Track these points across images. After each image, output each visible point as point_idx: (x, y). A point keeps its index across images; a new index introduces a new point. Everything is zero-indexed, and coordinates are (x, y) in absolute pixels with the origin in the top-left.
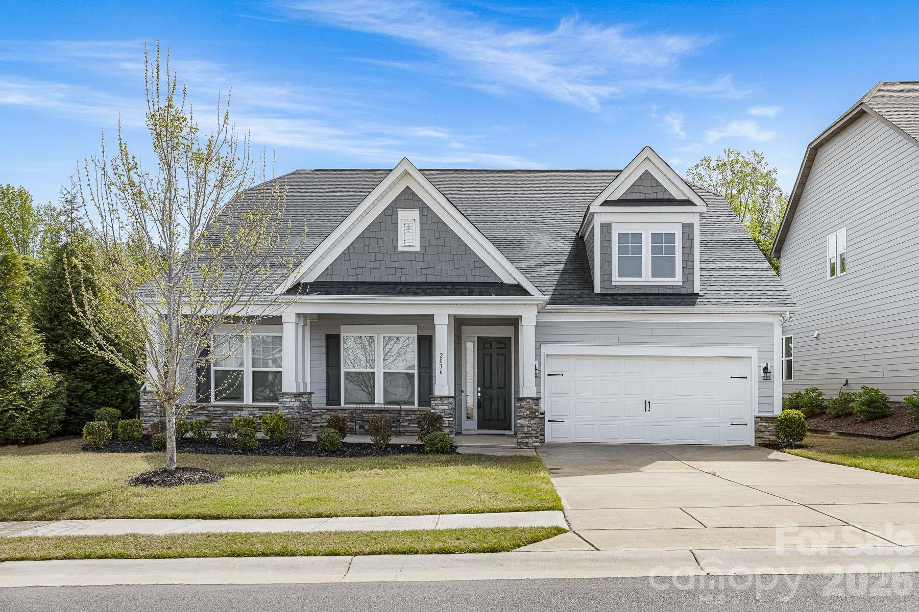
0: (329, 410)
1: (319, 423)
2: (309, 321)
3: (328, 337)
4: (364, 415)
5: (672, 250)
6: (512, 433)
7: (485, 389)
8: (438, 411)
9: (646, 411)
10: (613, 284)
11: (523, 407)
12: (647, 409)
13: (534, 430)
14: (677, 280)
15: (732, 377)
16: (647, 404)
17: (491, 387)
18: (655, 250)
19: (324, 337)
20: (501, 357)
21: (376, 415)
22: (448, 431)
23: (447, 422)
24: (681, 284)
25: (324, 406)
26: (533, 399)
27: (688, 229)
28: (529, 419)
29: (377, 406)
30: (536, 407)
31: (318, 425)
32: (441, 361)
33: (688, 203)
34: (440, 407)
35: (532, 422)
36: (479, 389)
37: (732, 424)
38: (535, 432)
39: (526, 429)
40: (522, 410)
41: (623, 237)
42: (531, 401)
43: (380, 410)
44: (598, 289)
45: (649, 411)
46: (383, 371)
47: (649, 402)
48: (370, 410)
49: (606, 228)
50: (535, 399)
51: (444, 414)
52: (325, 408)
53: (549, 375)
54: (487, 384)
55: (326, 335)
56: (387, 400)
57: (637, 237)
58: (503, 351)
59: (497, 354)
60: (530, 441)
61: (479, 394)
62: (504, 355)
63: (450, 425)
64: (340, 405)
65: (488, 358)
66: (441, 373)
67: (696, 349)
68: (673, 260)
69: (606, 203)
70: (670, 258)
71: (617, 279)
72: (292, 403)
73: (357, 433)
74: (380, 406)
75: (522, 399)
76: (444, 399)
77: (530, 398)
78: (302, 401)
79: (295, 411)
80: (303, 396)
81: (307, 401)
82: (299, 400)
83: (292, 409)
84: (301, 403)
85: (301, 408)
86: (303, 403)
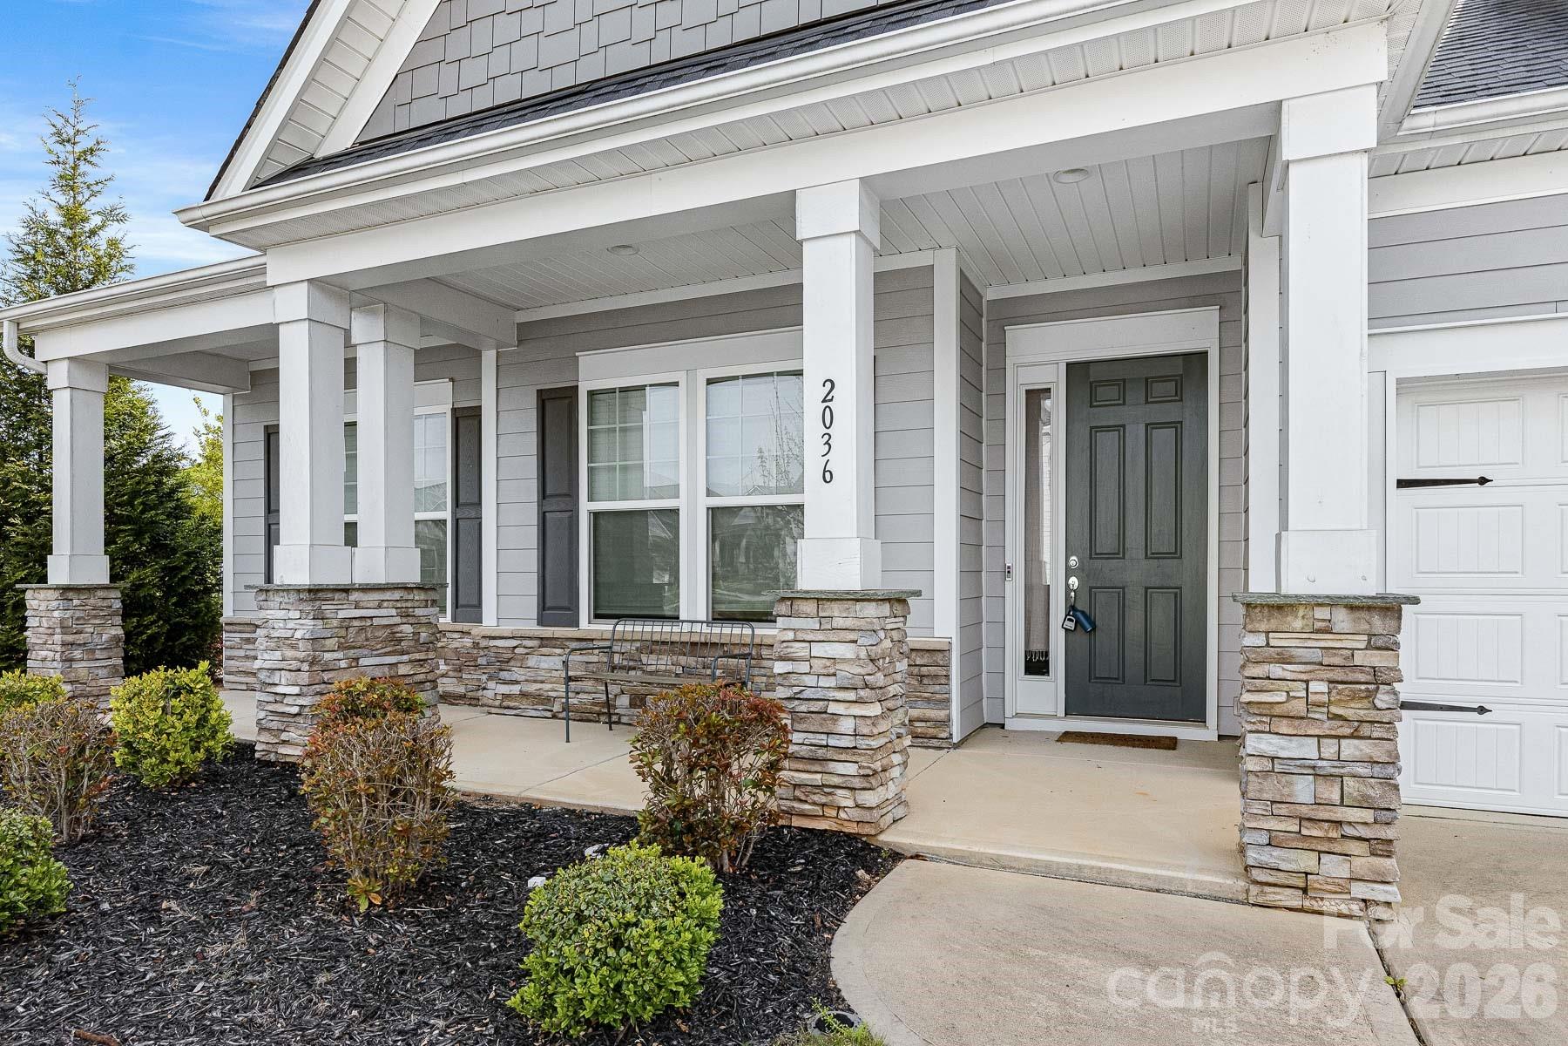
0: (544, 642)
1: (517, 682)
2: (493, 353)
3: (545, 399)
4: (644, 659)
6: (1208, 734)
7: (1098, 563)
8: (804, 667)
11: (1284, 659)
13: (1363, 803)
17: (1120, 553)
19: (532, 401)
20: (1164, 437)
21: (683, 660)
22: (851, 769)
23: (847, 725)
25: (532, 627)
26: (1355, 606)
28: (1327, 727)
29: (686, 627)
30: (1377, 659)
31: (516, 689)
32: (828, 418)
34: (818, 650)
35: (1350, 748)
36: (1074, 561)
38: (1368, 815)
39: (1303, 790)
40: (1277, 670)
42: (1342, 619)
43: (694, 644)
46: (705, 502)
48: (664, 643)
50: (1369, 608)
51: (831, 682)
52: (531, 634)
53: (1402, 484)
54: (1106, 542)
55: (540, 392)
56: (723, 608)
58: (1171, 412)
59: (1147, 425)
60: (1334, 867)
61: (1074, 581)
62: (1177, 426)
63: (862, 743)
64: (575, 623)
65: (1108, 441)
66: (827, 476)
72: (291, 625)
73: (624, 720)
74: (697, 628)
75: (1280, 607)
76: (835, 609)
77: (1332, 602)
78: (342, 614)
79: (302, 655)
80: (354, 596)
81: (388, 615)
82: (319, 616)
83: (294, 647)
84: (335, 623)
85: (328, 642)
86: (346, 624)
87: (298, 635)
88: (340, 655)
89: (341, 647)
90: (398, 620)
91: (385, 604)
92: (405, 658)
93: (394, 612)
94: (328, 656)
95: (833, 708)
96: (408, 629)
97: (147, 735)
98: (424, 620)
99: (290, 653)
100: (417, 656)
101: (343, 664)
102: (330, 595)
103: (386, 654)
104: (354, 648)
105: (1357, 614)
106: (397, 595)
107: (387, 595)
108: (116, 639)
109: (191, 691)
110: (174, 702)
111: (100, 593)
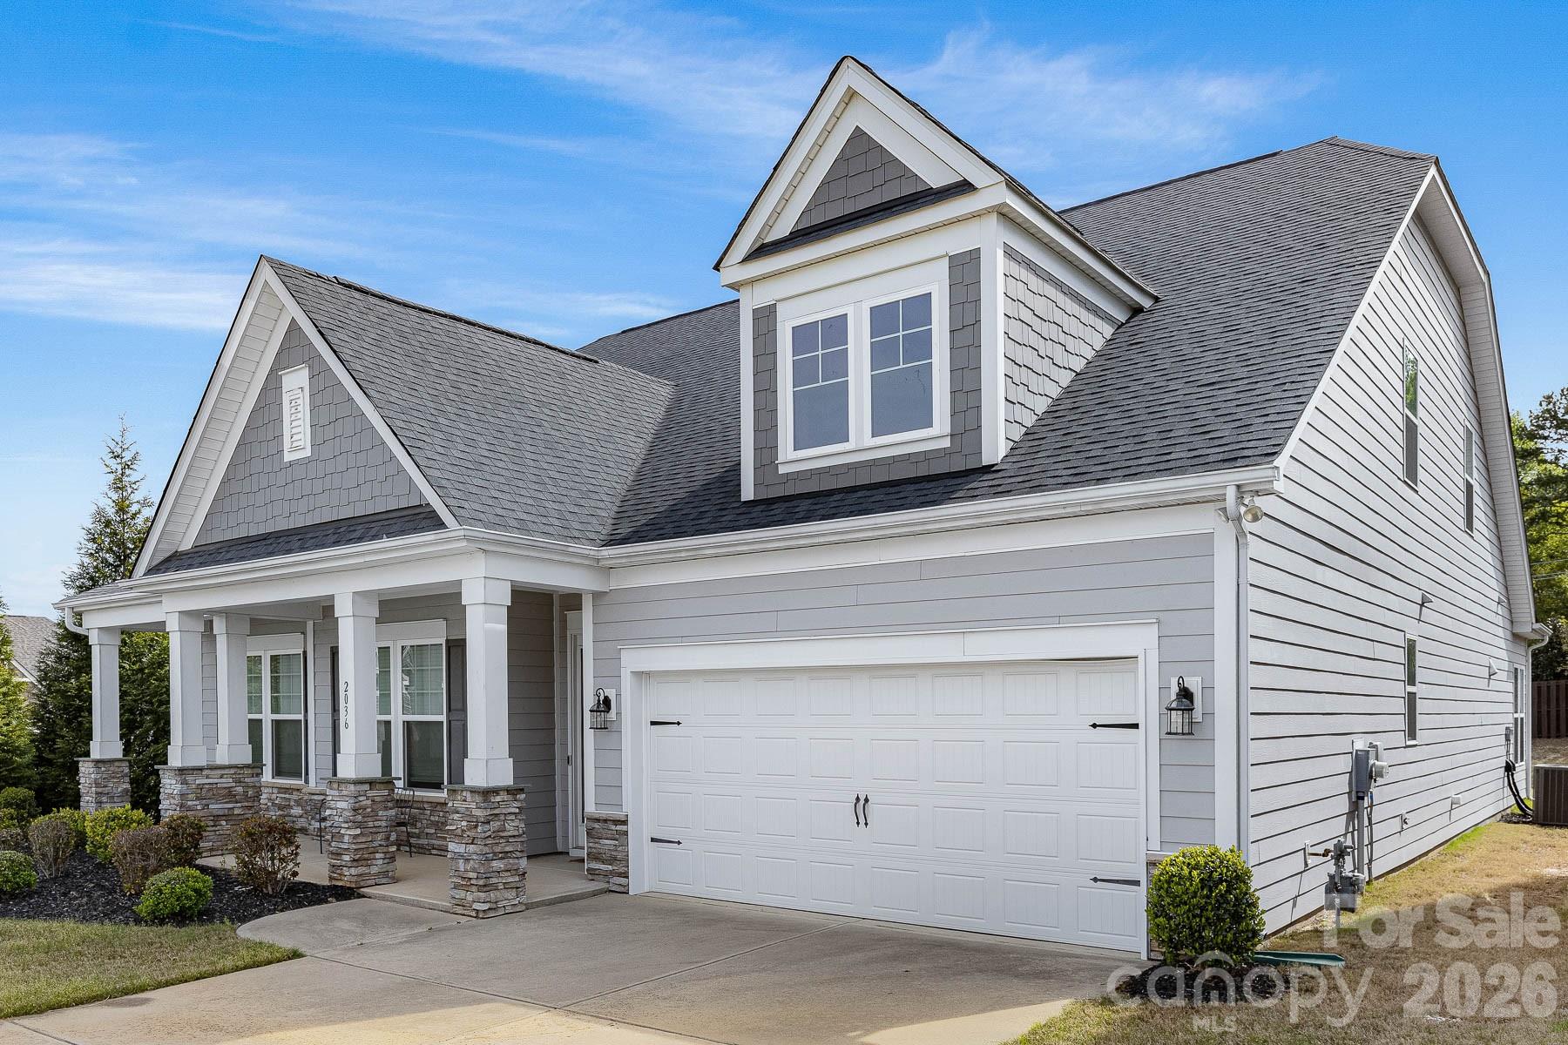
2: (312, 623)
5: (922, 345)
9: (858, 823)
10: (782, 470)
12: (862, 821)
14: (936, 433)
15: (1094, 726)
16: (861, 805)
18: (880, 354)
24: (946, 443)
27: (965, 269)
33: (964, 187)
37: (1095, 880)
38: (476, 876)
40: (455, 817)
41: (803, 336)
42: (469, 796)
44: (748, 492)
45: (866, 824)
47: (867, 800)
49: (766, 318)
53: (653, 723)
55: (331, 649)
57: (836, 328)
67: (972, 640)
68: (924, 376)
69: (762, 251)
70: (917, 370)
71: (792, 457)
72: (172, 787)
75: (454, 791)
77: (467, 789)
78: (197, 782)
79: (176, 802)
80: (205, 772)
81: (227, 782)
82: (184, 782)
83: (174, 798)
84: (194, 786)
85: (190, 796)
86: (200, 787)
87: (175, 792)
88: (198, 803)
89: (197, 799)
90: (234, 784)
91: (225, 776)
92: (239, 805)
93: (231, 780)
94: (189, 803)
95: (343, 831)
96: (240, 789)
97: (98, 838)
98: (251, 785)
99: (172, 801)
100: (246, 804)
101: (199, 808)
102: (191, 772)
103: (226, 803)
104: (205, 799)
105: (473, 794)
106: (232, 771)
107: (226, 771)
108: (126, 791)
109: (120, 818)
110: (111, 823)
111: (116, 764)
